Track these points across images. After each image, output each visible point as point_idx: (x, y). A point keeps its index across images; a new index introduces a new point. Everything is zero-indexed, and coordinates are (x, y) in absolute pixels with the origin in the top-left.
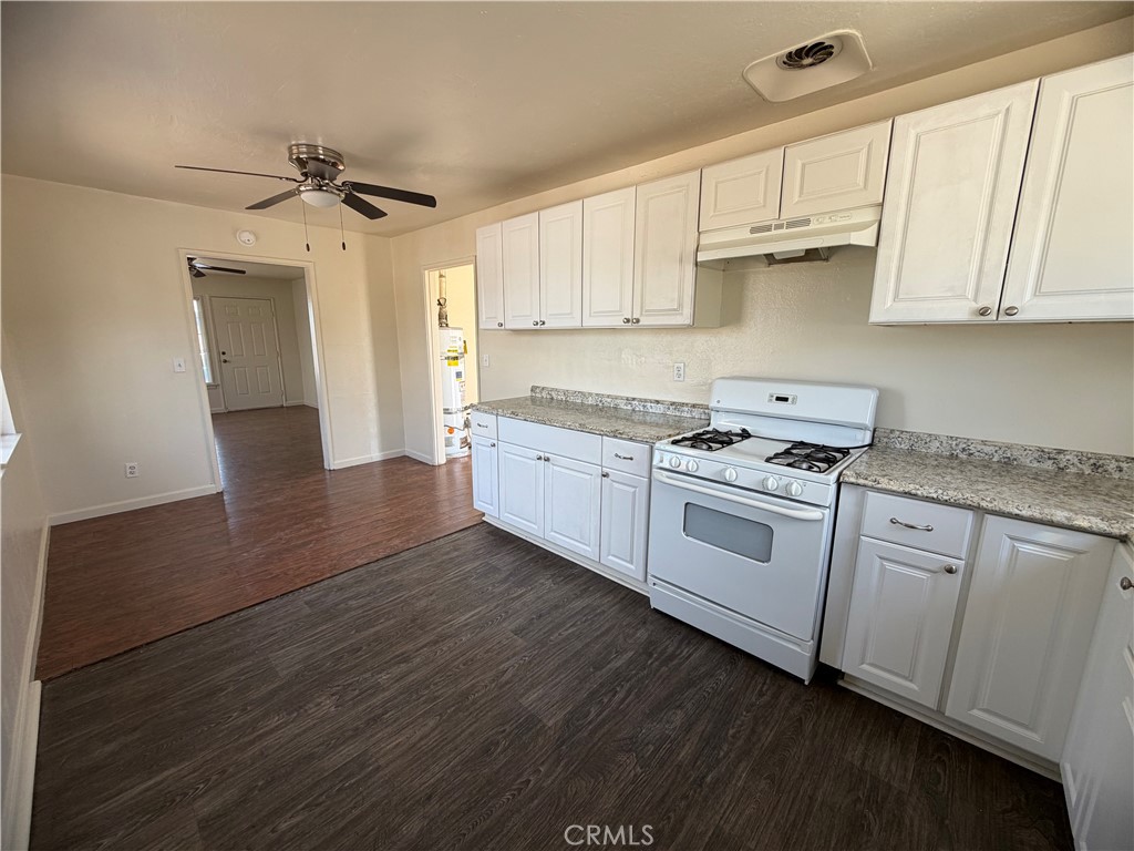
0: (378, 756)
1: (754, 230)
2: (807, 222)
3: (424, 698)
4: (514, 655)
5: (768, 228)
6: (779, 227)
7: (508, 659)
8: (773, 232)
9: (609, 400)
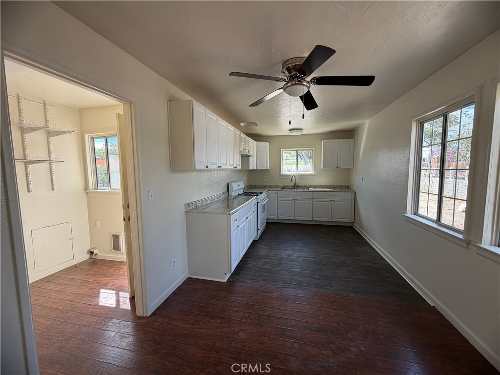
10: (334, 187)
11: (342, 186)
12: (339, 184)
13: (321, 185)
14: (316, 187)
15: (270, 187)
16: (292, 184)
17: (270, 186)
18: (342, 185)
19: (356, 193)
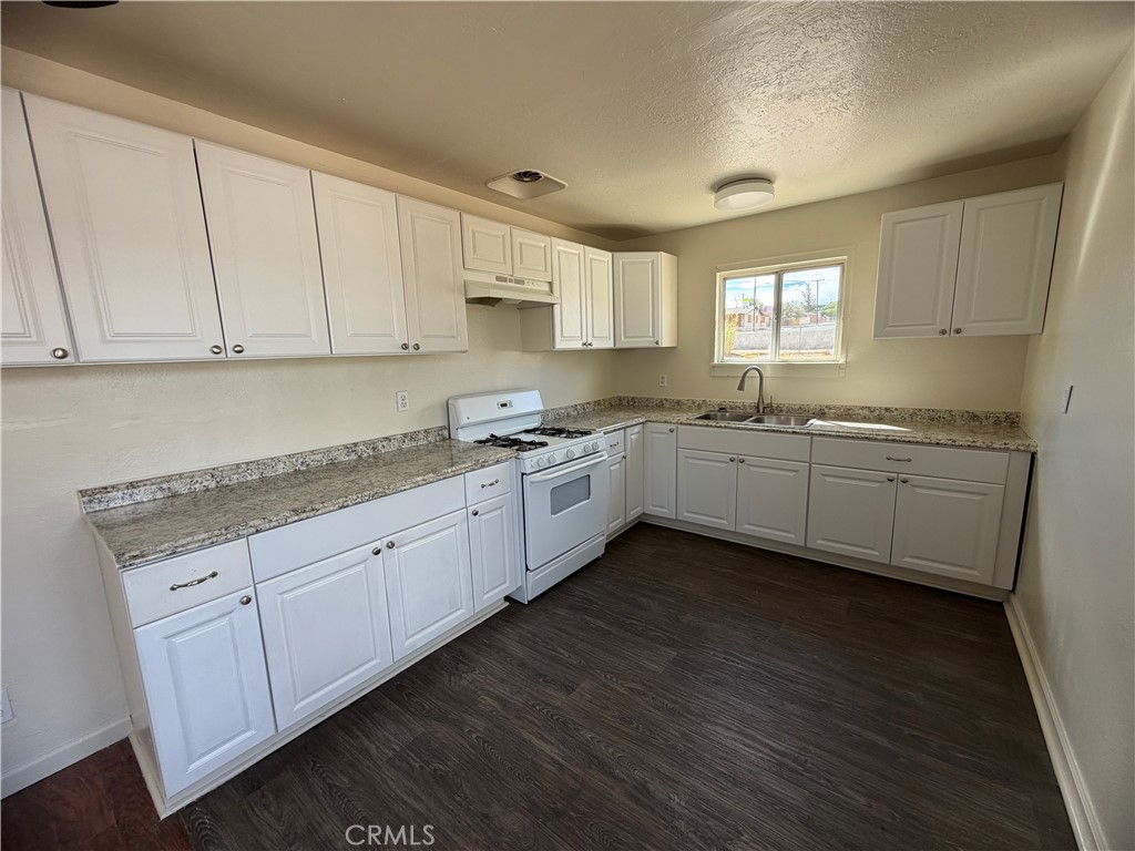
0: (764, 757)
1: (498, 279)
2: (522, 282)
3: (688, 745)
4: (605, 686)
5: (505, 280)
6: (511, 281)
7: (612, 689)
8: (509, 284)
9: (318, 457)
10: (933, 418)
11: (974, 417)
12: (959, 405)
13: (873, 405)
14: (847, 414)
15: (678, 406)
16: (749, 397)
17: (678, 402)
18: (978, 409)
19: (1039, 457)
